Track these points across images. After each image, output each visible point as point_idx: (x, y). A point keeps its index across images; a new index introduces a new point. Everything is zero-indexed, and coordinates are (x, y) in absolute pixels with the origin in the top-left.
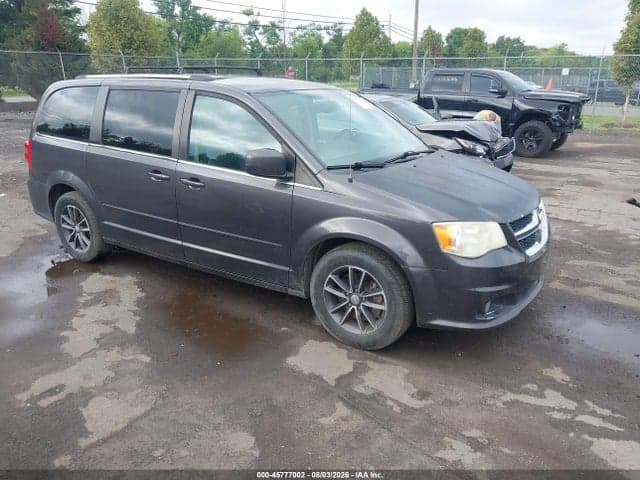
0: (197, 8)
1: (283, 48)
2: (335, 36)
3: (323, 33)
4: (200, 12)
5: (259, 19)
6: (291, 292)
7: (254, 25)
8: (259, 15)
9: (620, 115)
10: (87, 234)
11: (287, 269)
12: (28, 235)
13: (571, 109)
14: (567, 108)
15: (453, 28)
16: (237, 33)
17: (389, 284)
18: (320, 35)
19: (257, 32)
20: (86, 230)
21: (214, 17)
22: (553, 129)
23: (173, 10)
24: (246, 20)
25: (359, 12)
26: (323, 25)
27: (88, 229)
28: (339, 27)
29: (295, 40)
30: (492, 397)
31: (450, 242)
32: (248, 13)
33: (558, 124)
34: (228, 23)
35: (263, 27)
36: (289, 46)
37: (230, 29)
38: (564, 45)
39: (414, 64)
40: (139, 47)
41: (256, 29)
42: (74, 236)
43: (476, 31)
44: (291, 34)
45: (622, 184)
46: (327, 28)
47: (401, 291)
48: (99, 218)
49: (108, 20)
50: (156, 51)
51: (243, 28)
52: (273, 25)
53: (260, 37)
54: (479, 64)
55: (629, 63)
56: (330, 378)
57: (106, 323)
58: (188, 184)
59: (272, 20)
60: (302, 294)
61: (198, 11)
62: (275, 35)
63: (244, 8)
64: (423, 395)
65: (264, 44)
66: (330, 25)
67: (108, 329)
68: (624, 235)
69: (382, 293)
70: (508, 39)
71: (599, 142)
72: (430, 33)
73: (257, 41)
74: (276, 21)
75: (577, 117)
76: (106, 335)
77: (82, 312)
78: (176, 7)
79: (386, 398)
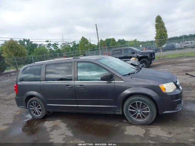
0: (32, 42)
1: (59, 50)
2: (74, 45)
3: (70, 44)
4: (33, 43)
5: (51, 43)
6: (117, 113)
7: (50, 45)
8: (50, 41)
9: (161, 55)
10: (40, 110)
11: (115, 106)
12: (14, 115)
13: (152, 54)
14: (151, 54)
15: (106, 39)
16: (45, 47)
17: (150, 104)
18: (69, 45)
19: (51, 46)
20: (40, 108)
21: (37, 43)
22: (149, 60)
23: (24, 43)
24: (47, 43)
25: (81, 38)
26: (70, 42)
27: (41, 108)
28: (75, 42)
29: (62, 47)
30: (188, 130)
31: (165, 89)
32: (47, 41)
33: (150, 59)
34: (41, 45)
35: (52, 45)
36: (61, 49)
37: (42, 47)
38: (136, 40)
39: (100, 49)
40: (20, 55)
41: (50, 46)
42: (35, 111)
43: (113, 39)
44: (61, 46)
45: (173, 71)
46: (71, 43)
47: (154, 105)
48: (45, 104)
49: (9, 48)
50: (25, 55)
51: (46, 46)
52: (55, 44)
53: (52, 48)
54: (116, 47)
55: (160, 41)
56: (141, 135)
57: (61, 135)
58: (79, 87)
59: (55, 42)
60: (121, 113)
61: (32, 43)
62: (56, 46)
63: (46, 40)
64: (170, 133)
65: (53, 49)
66: (72, 42)
67: (64, 136)
68: (185, 83)
69: (148, 107)
70: (121, 40)
71: (159, 62)
72: (101, 40)
73: (51, 49)
74: (56, 43)
75: (154, 56)
76: (65, 138)
77: (51, 133)
78: (25, 42)
79: (161, 136)
